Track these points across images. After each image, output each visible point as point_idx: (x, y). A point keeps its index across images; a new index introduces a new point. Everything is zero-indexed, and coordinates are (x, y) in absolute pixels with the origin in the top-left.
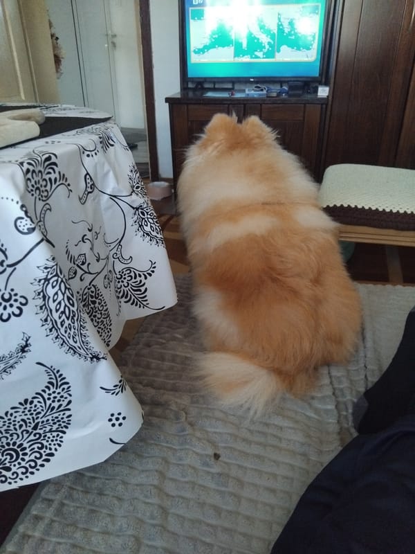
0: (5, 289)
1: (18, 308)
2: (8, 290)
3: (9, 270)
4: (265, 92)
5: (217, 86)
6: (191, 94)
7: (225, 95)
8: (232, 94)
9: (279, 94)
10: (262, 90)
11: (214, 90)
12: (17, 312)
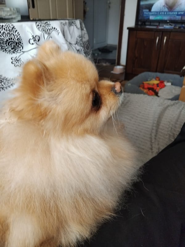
0: (19, 57)
1: (20, 64)
2: (19, 58)
3: (22, 53)
4: (173, 26)
5: (152, 24)
6: (139, 27)
7: (155, 27)
8: (158, 27)
9: (180, 27)
10: (172, 26)
11: (150, 25)
12: (19, 65)
